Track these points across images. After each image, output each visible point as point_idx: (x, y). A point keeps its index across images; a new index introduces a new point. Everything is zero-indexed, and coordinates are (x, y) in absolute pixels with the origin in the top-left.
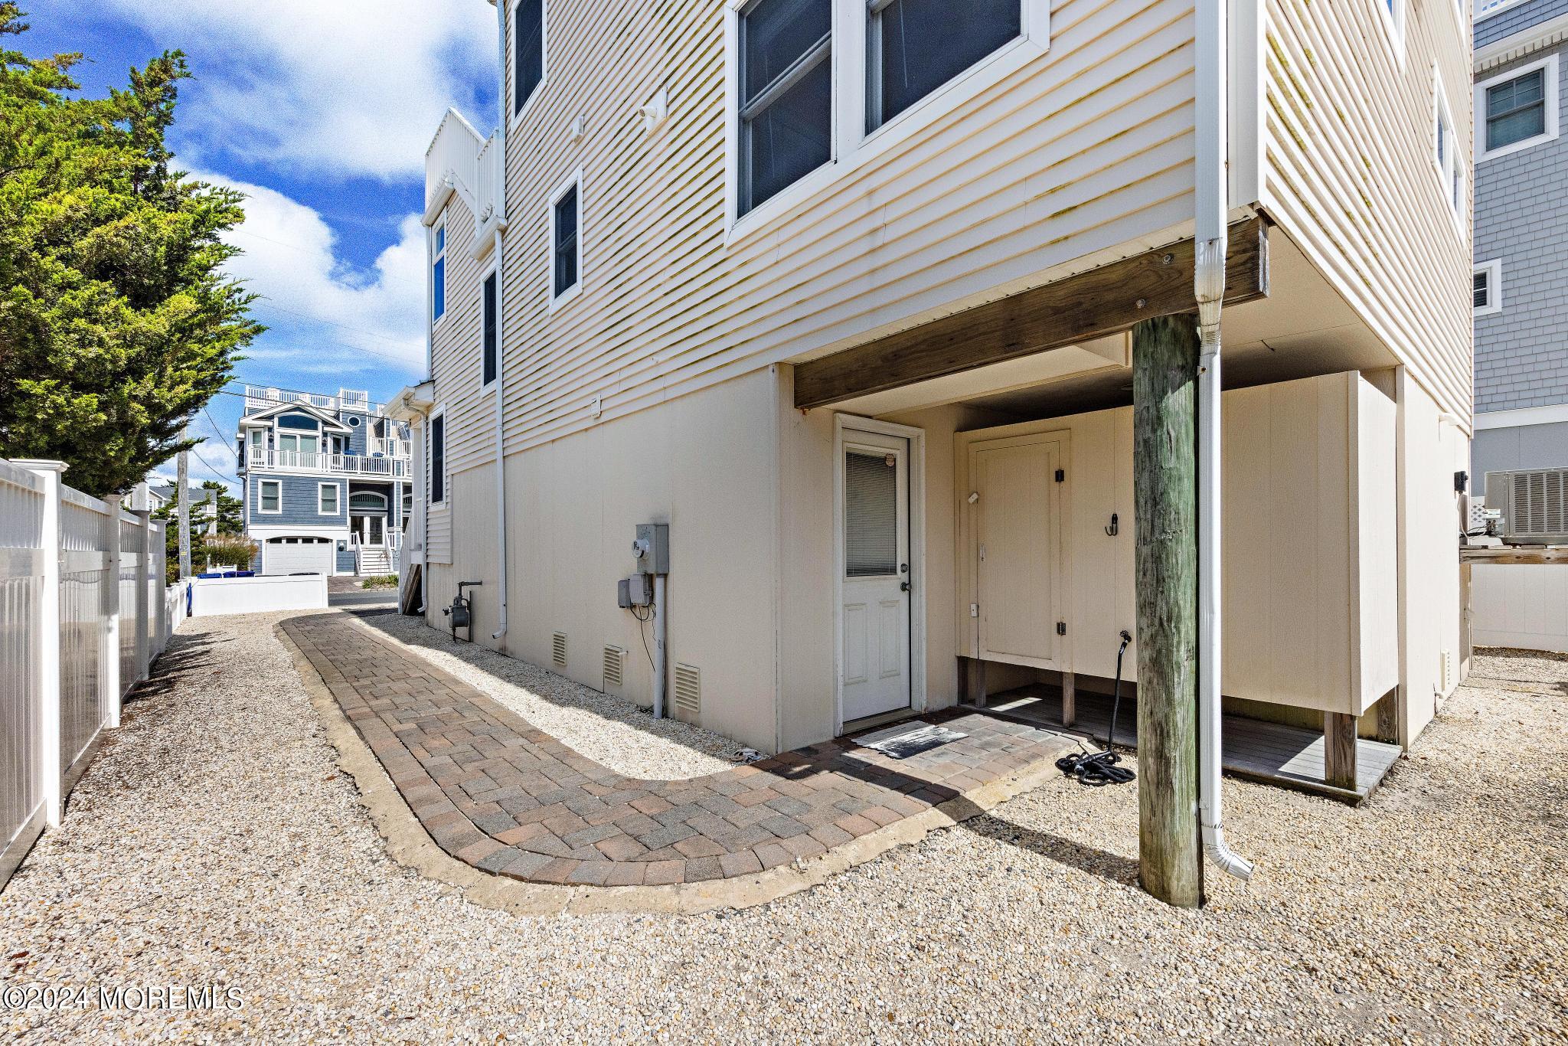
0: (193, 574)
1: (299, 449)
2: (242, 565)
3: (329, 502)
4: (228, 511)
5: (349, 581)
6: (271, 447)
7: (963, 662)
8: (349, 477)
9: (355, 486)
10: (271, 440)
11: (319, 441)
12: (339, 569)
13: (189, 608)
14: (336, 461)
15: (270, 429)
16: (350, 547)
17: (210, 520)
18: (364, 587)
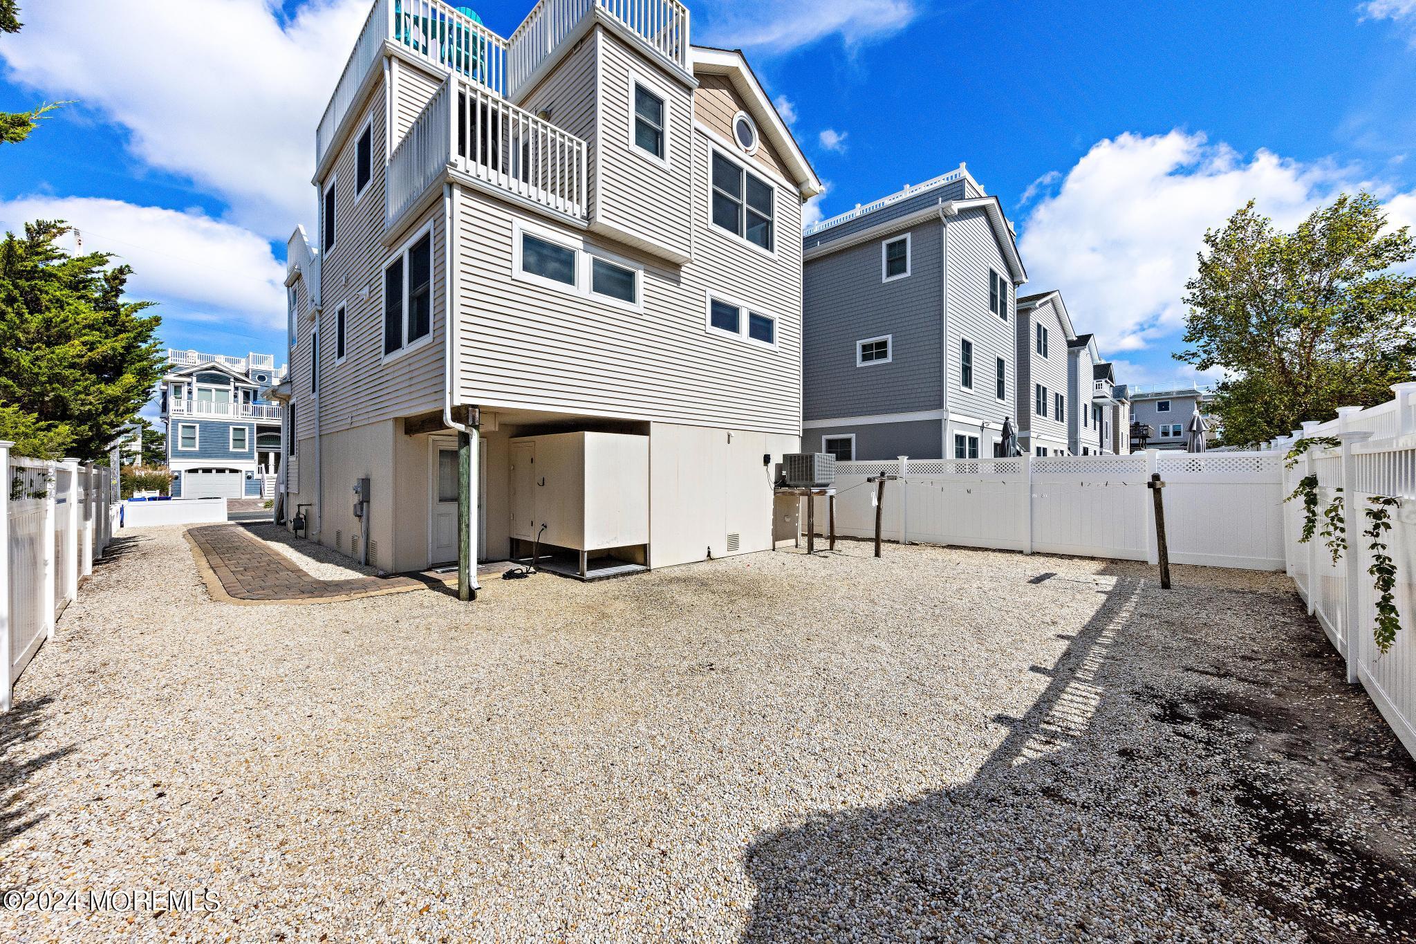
0: (123, 498)
1: (214, 399)
2: (163, 489)
3: (239, 441)
4: (152, 442)
5: (255, 503)
6: (190, 398)
7: (512, 540)
8: (256, 422)
9: (261, 429)
10: (190, 392)
11: (231, 394)
12: (247, 492)
13: (122, 522)
14: (245, 409)
15: (189, 384)
16: (257, 476)
17: (136, 453)
18: (265, 507)
